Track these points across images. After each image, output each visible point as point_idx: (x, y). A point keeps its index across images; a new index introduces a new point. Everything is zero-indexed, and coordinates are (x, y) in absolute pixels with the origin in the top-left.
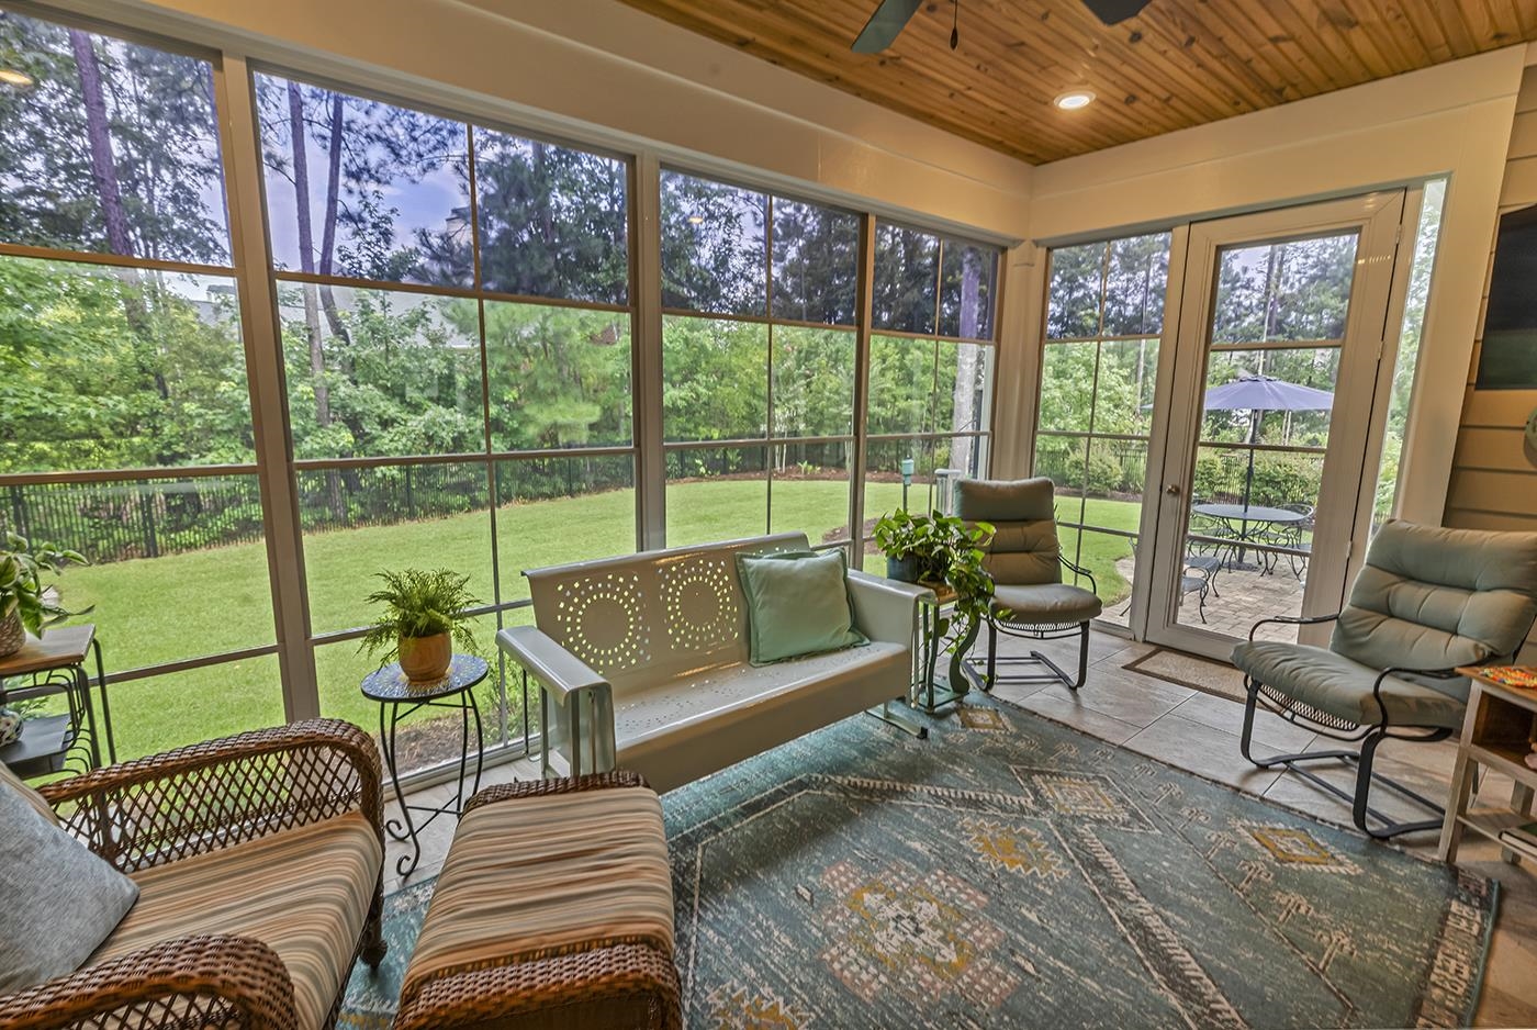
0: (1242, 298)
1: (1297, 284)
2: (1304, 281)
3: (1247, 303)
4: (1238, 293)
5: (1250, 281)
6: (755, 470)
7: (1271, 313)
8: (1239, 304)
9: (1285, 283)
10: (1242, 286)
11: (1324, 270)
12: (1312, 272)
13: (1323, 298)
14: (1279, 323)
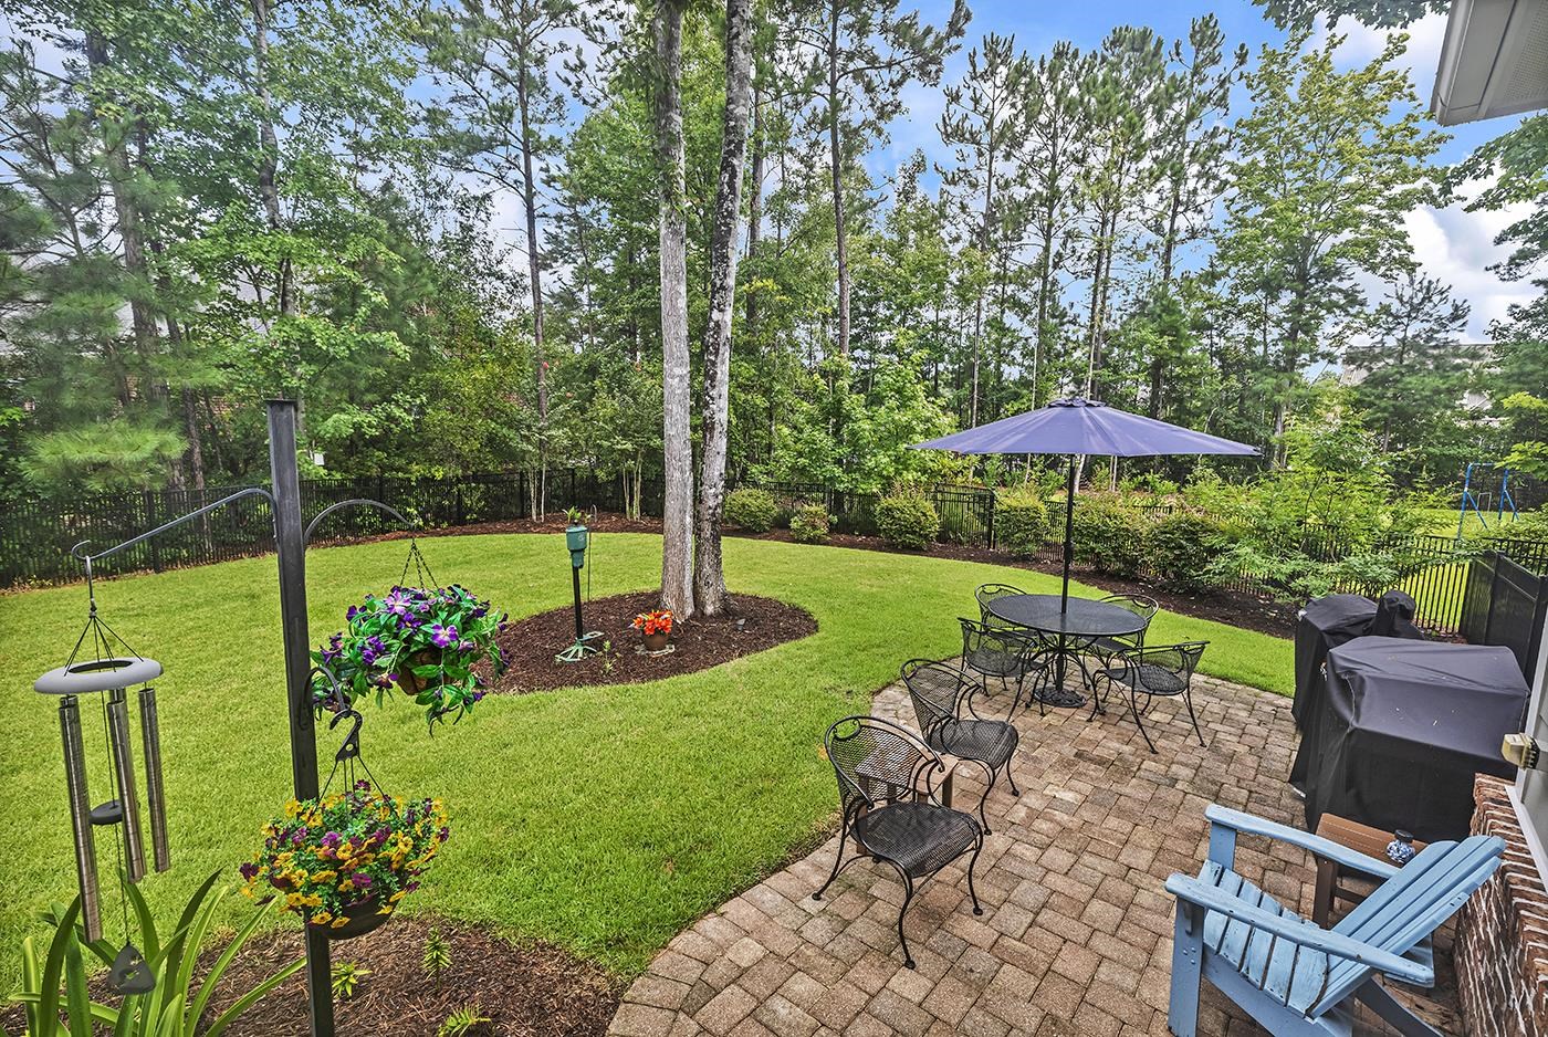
0: (1070, 334)
1: (1119, 321)
2: (1125, 318)
3: (1074, 338)
4: (1065, 328)
5: (1077, 316)
6: (510, 517)
7: (1096, 349)
8: (1067, 339)
9: (1108, 319)
10: (1070, 322)
11: (1142, 308)
12: (1132, 310)
13: (1144, 333)
14: (1104, 357)
